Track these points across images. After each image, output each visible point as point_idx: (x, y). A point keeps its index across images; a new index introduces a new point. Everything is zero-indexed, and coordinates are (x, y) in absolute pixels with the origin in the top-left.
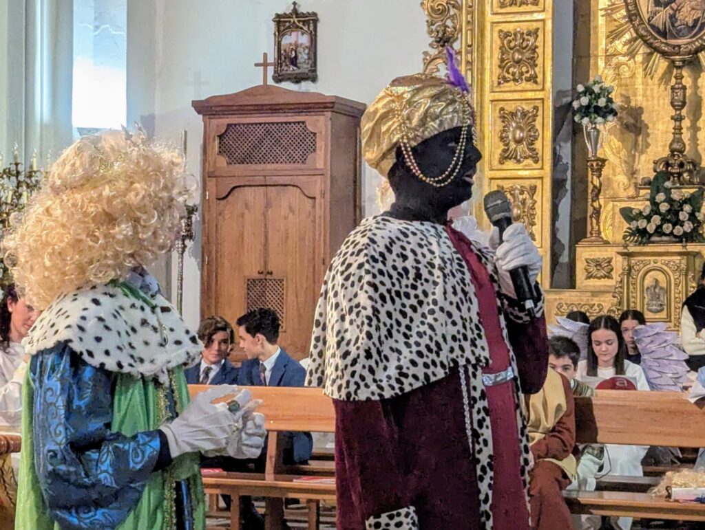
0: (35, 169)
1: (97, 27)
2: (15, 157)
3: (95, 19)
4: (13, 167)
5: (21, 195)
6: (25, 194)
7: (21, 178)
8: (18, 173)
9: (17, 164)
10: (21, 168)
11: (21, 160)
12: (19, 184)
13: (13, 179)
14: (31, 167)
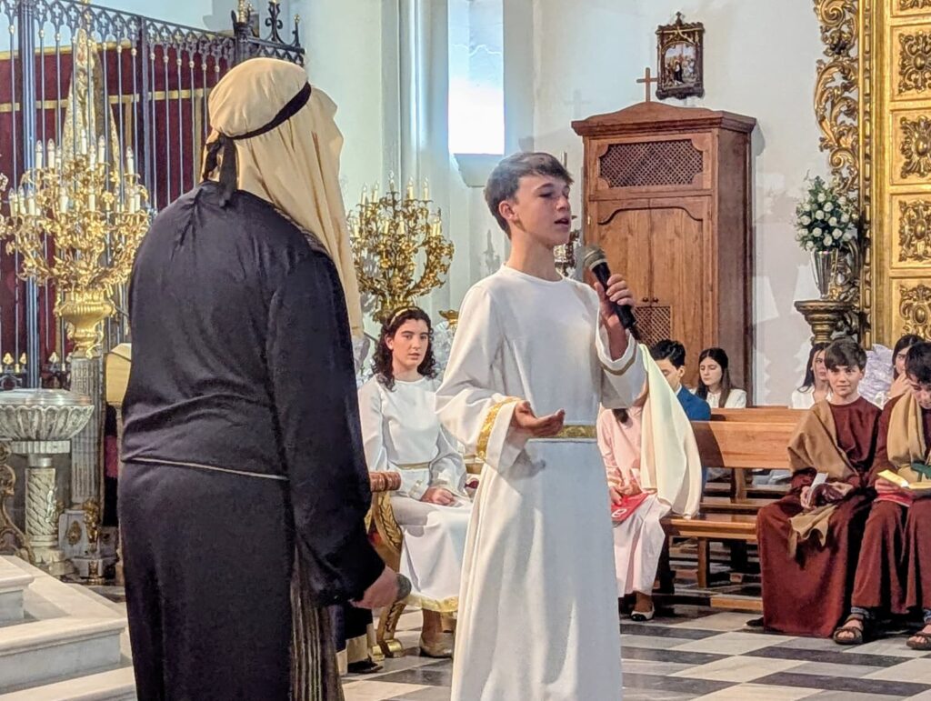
0: (411, 198)
1: (473, 48)
2: (392, 186)
3: (471, 39)
4: (390, 197)
5: (398, 225)
6: (402, 224)
7: (398, 207)
8: (395, 202)
9: (393, 193)
10: (398, 197)
11: (398, 189)
12: (396, 214)
13: (390, 208)
14: (408, 196)
